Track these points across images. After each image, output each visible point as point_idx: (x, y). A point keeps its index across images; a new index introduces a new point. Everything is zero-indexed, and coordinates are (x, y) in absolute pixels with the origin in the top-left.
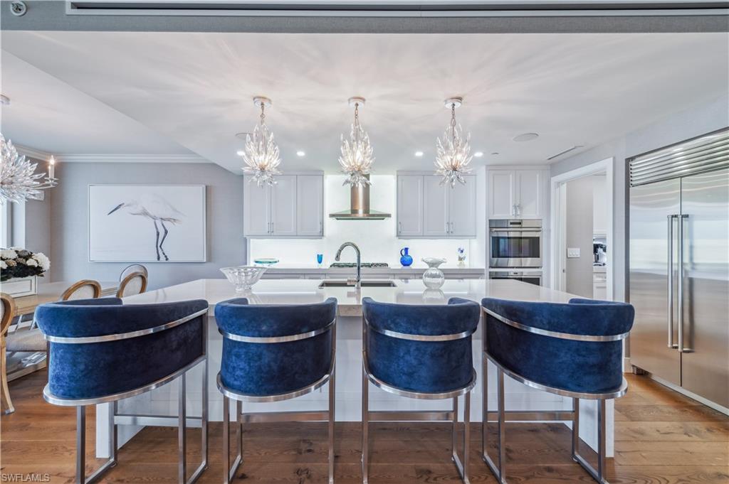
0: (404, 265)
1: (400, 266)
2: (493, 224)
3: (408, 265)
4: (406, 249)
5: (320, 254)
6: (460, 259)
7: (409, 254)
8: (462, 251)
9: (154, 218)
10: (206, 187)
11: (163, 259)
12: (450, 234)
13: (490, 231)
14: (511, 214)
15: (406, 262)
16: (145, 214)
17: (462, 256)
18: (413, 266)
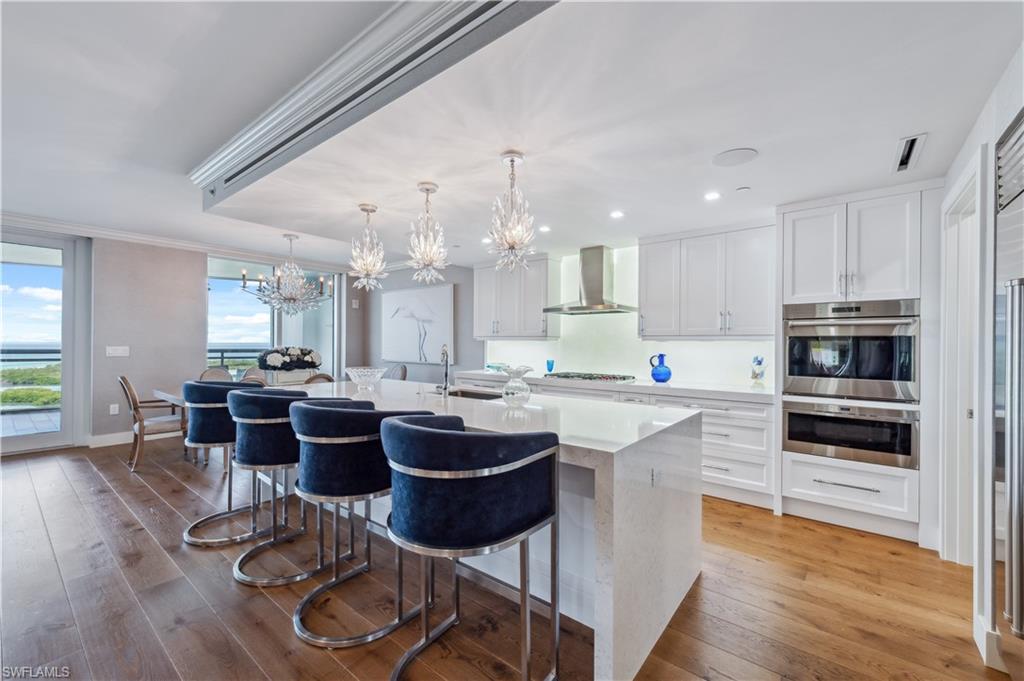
0: (658, 380)
1: (652, 382)
2: (791, 312)
3: (663, 381)
4: (661, 357)
5: (550, 359)
6: (756, 376)
7: (666, 364)
8: (760, 363)
9: (418, 320)
10: (455, 285)
11: (423, 360)
12: (725, 333)
13: (785, 325)
14: (835, 292)
15: (661, 376)
16: (412, 316)
17: (758, 370)
18: (672, 383)
